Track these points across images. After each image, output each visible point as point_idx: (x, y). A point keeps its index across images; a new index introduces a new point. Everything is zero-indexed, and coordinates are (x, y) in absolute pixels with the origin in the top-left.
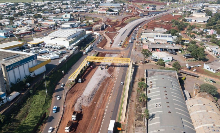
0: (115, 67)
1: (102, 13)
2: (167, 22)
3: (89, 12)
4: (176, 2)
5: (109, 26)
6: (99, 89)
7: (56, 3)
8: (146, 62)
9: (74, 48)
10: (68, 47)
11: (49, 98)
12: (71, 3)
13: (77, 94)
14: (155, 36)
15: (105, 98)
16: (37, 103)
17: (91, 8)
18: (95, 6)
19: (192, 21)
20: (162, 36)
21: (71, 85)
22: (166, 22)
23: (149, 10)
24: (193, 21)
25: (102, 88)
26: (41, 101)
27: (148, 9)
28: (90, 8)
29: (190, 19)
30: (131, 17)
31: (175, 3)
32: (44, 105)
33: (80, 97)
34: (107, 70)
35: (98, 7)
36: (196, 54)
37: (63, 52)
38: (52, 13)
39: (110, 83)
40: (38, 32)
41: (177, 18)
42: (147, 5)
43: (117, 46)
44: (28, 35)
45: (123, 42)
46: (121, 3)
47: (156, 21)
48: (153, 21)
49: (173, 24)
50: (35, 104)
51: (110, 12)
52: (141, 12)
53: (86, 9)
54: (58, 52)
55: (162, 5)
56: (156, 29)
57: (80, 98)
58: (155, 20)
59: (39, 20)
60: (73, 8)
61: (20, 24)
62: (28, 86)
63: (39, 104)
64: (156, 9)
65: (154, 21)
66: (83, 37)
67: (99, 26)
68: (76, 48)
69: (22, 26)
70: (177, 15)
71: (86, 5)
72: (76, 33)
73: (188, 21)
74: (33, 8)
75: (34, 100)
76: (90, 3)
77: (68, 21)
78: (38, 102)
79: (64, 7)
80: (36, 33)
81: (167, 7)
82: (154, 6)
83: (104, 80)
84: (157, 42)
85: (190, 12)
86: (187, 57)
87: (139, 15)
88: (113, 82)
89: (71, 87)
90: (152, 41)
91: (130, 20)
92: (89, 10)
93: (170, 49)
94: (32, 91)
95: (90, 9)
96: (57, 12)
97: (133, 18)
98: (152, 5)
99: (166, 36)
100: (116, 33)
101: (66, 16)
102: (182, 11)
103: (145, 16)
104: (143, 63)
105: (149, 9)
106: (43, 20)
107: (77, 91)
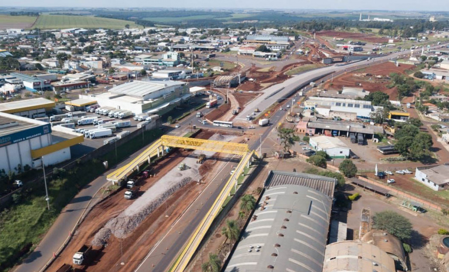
0: (219, 162)
1: (245, 54)
2: (379, 78)
3: (222, 52)
4: (411, 38)
5: (251, 79)
6: (162, 204)
7: (167, 32)
8: (288, 156)
9: (149, 118)
10: (139, 115)
11: (52, 212)
12: (192, 33)
13: (113, 211)
14: (335, 104)
15: (163, 225)
16: (19, 221)
17: (228, 44)
18: (238, 40)
19: (435, 78)
20: (350, 105)
21: (110, 191)
22: (376, 78)
23: (347, 52)
24: (439, 77)
25: (170, 202)
26: (30, 218)
27: (346, 49)
28: (226, 43)
29: (432, 73)
30: (302, 63)
31: (409, 39)
32: (33, 227)
33: (115, 217)
34: (199, 165)
35: (242, 42)
36: (404, 146)
37: (123, 124)
38: (149, 49)
39: (190, 194)
40: (103, 83)
41: (404, 69)
42: (346, 42)
43: (244, 119)
44: (81, 88)
45: (259, 113)
46: (292, 36)
47: (356, 75)
48: (347, 73)
49: (389, 82)
50: (14, 223)
51: (263, 51)
52: (327, 55)
53: (216, 46)
54: (113, 123)
55: (380, 43)
56: (345, 90)
57: (114, 221)
58: (354, 72)
59: (116, 61)
60: (194, 42)
61: (74, 67)
62: (18, 185)
63: (23, 223)
64: (362, 50)
65: (350, 75)
66: (180, 97)
67: (229, 78)
68: (153, 119)
69: (76, 71)
70: (405, 64)
71: (220, 38)
72: (163, 89)
73: (428, 78)
74: (120, 39)
75: (16, 214)
76: (228, 34)
77: (172, 66)
78: (23, 220)
79: (175, 40)
80: (98, 86)
81: (389, 46)
82: (360, 45)
83: (183, 186)
84: (335, 117)
85: (436, 59)
86: (384, 151)
87: (322, 62)
88: (197, 192)
89: (108, 194)
90: (325, 115)
91: (299, 70)
92: (223, 47)
93: (355, 133)
94: (17, 195)
95: (225, 46)
96: (158, 49)
97: (307, 65)
98: (357, 41)
99: (357, 106)
100: (258, 94)
101: (169, 57)
102: (417, 57)
103: (336, 64)
104: (281, 158)
105: (348, 49)
106: (122, 63)
107: (116, 205)
